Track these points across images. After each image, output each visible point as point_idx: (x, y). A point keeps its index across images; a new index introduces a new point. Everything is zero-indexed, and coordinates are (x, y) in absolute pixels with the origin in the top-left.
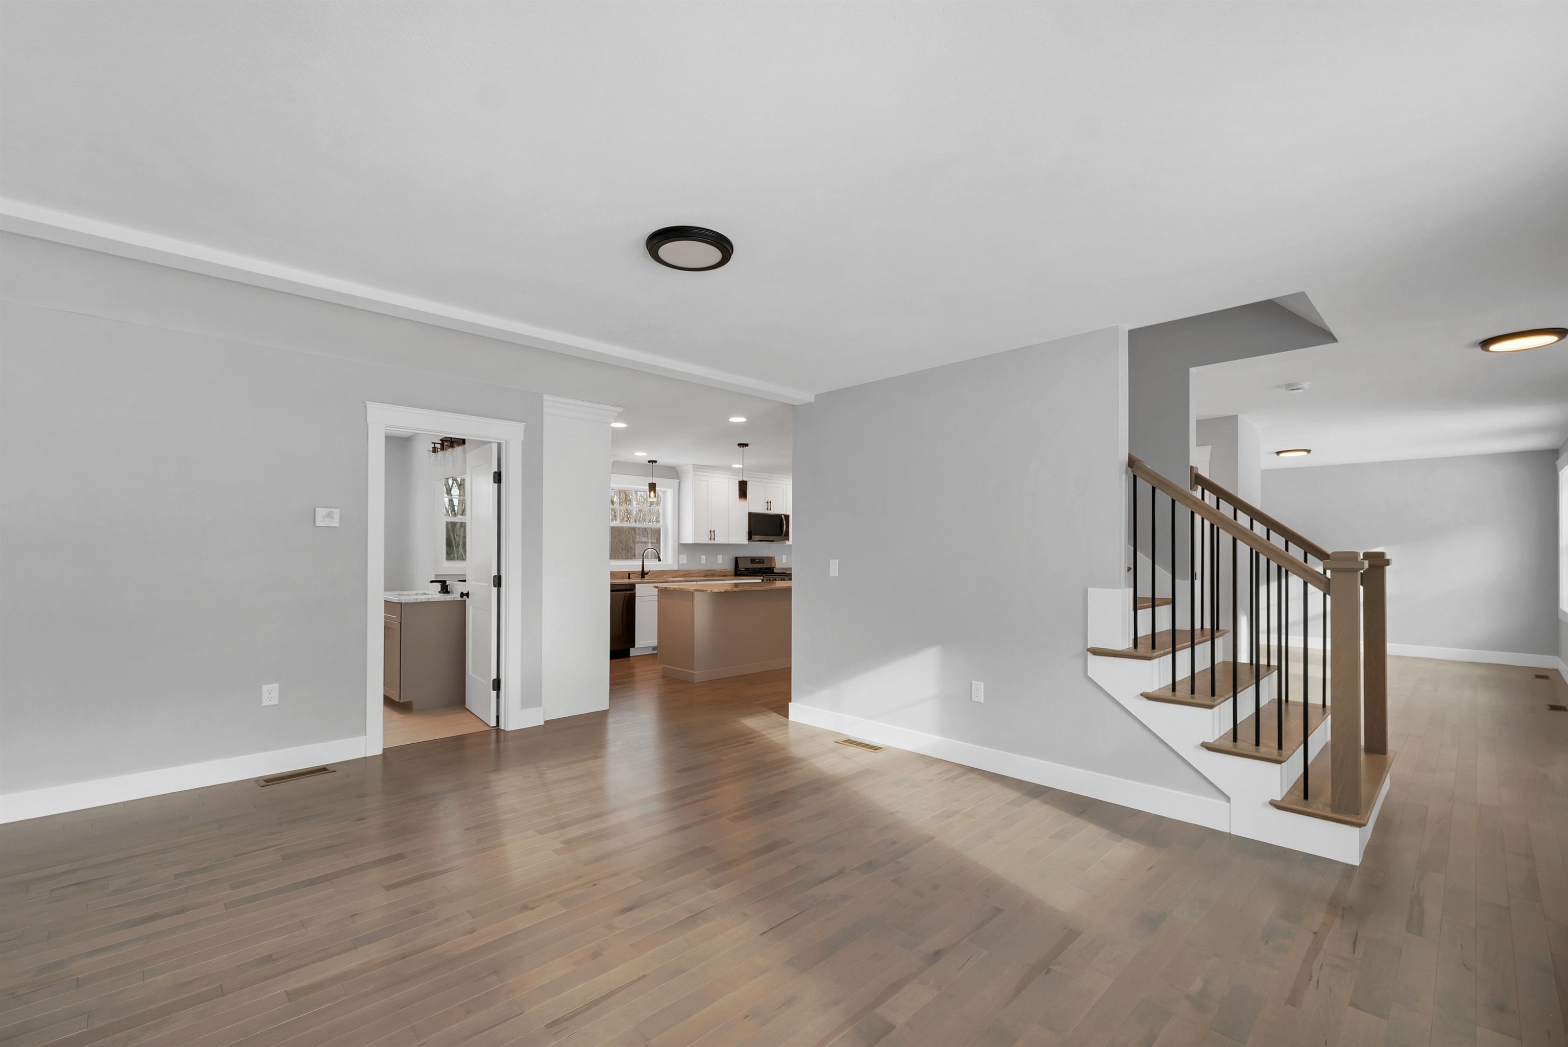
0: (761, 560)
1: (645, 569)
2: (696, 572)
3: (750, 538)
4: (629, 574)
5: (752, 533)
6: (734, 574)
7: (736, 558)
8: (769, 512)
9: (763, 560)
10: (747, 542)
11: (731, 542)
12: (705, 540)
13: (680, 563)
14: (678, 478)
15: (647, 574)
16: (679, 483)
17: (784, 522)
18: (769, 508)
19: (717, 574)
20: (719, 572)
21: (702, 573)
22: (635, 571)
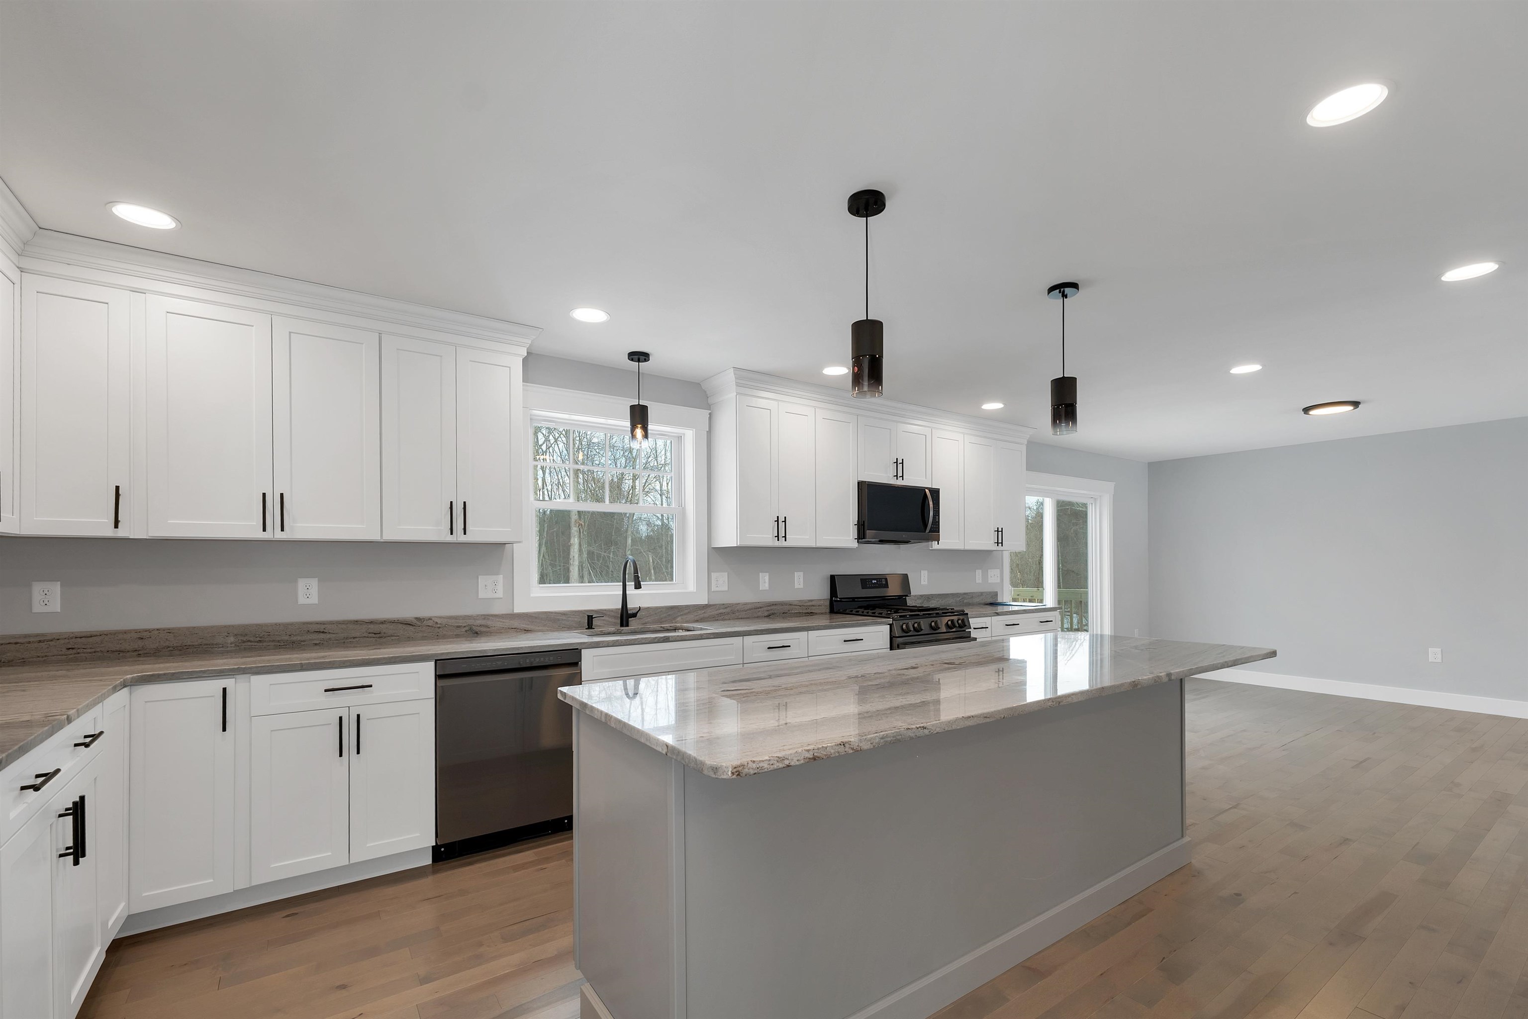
0: (881, 581)
1: (630, 605)
2: (749, 607)
3: (861, 536)
4: (590, 619)
5: (866, 524)
6: (828, 610)
7: (833, 578)
8: (899, 482)
9: (886, 579)
10: (855, 544)
11: (820, 544)
12: (765, 538)
13: (714, 588)
14: (708, 407)
15: (634, 615)
16: (710, 418)
17: (931, 503)
18: (900, 474)
19: (793, 612)
20: (797, 607)
21: (762, 609)
22: (605, 610)
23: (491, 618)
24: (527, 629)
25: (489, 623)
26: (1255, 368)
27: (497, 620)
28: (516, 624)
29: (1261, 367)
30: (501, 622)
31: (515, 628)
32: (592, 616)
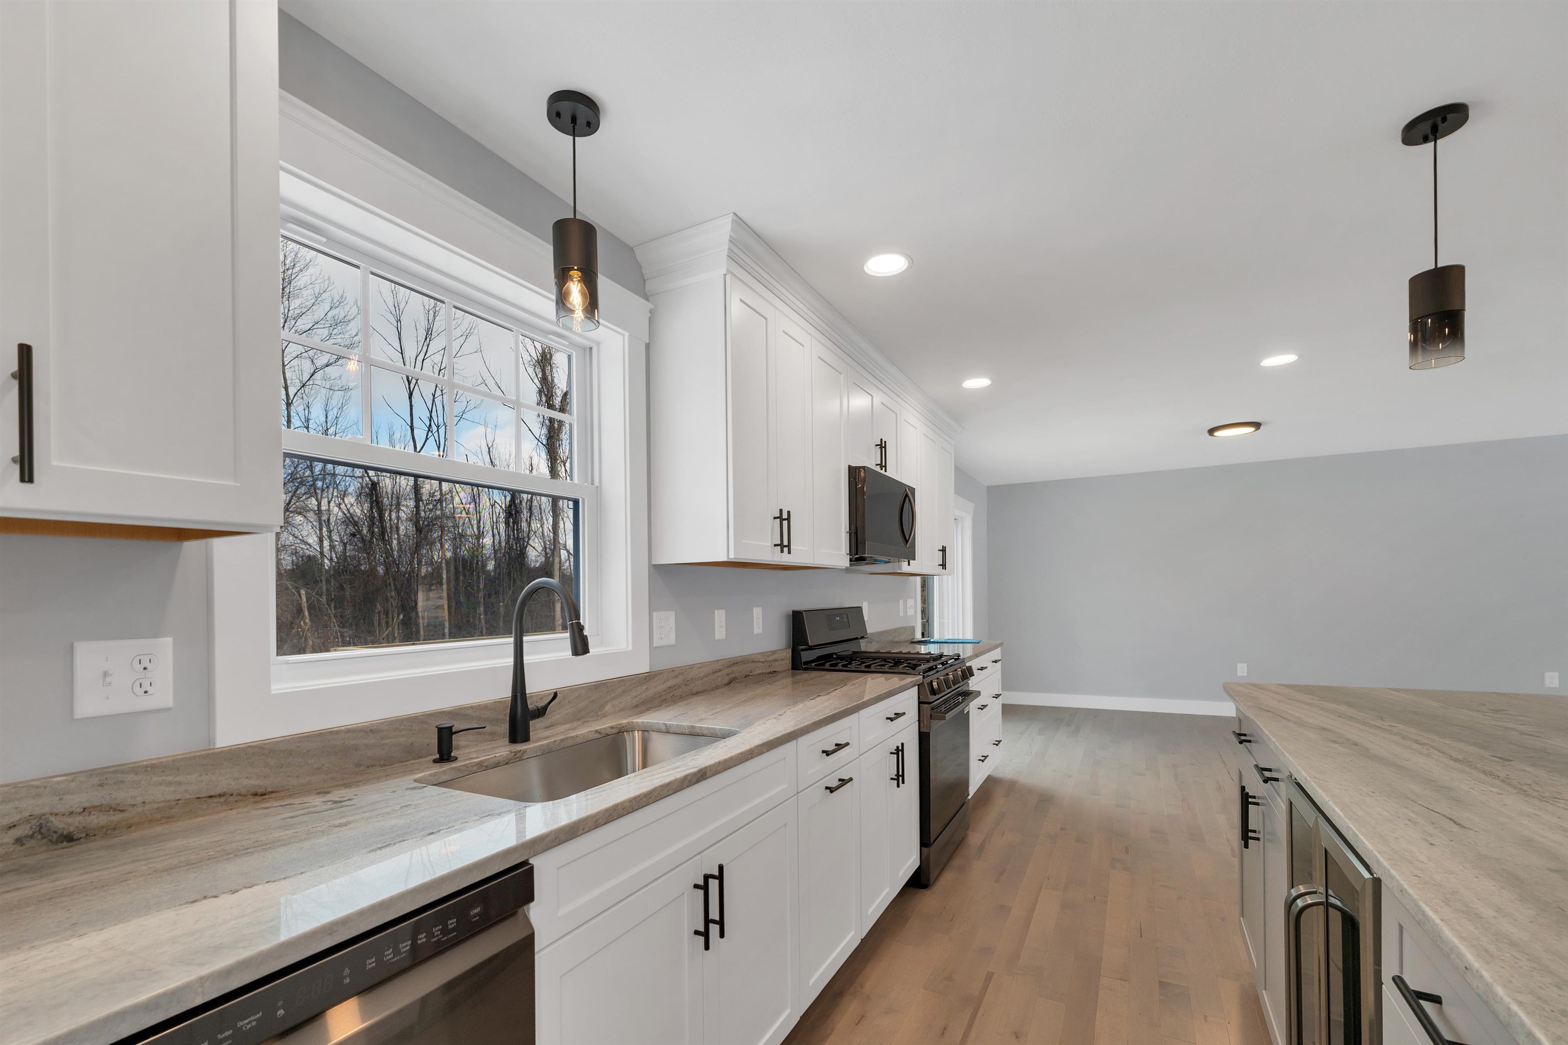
0: (844, 618)
1: (531, 689)
3: (851, 553)
4: (445, 754)
6: (786, 666)
7: (796, 615)
10: (843, 563)
13: (658, 642)
14: (651, 298)
15: (540, 712)
16: (652, 321)
18: (883, 462)
19: (755, 673)
20: (759, 665)
21: (722, 672)
22: (472, 707)
23: (131, 777)
24: (260, 791)
25: (123, 795)
26: (1289, 358)
27: (155, 779)
28: (225, 781)
29: (1297, 358)
30: (170, 784)
31: (220, 796)
32: (451, 728)
